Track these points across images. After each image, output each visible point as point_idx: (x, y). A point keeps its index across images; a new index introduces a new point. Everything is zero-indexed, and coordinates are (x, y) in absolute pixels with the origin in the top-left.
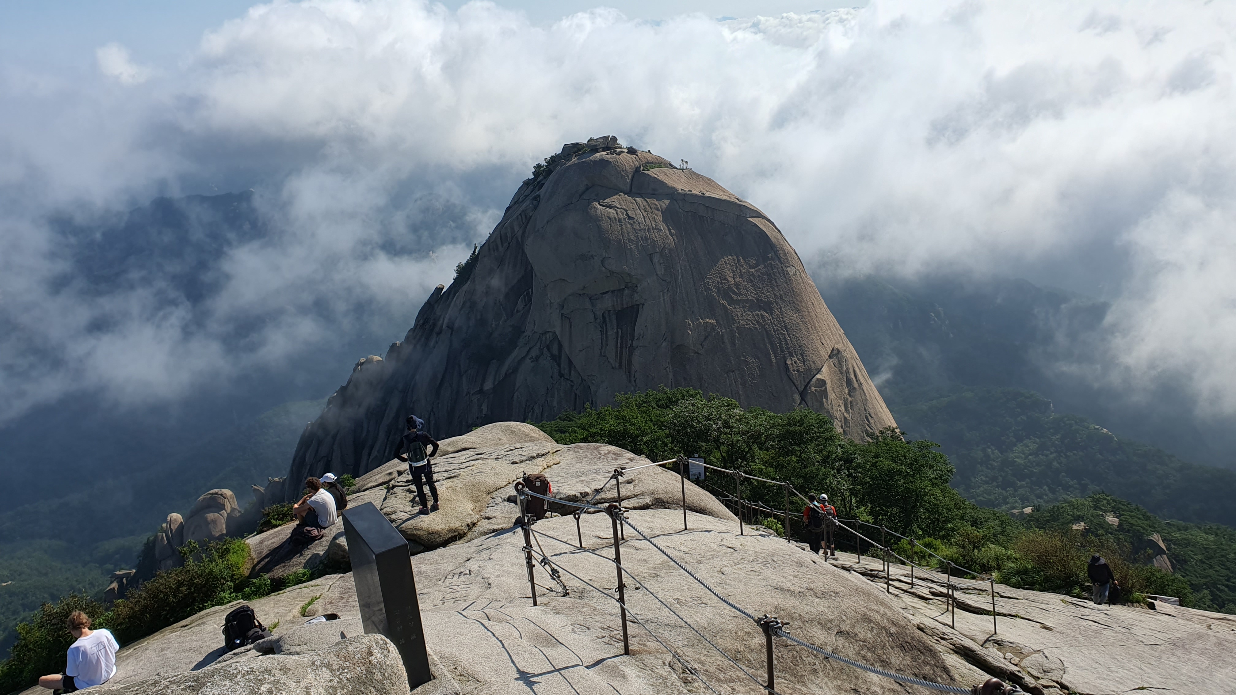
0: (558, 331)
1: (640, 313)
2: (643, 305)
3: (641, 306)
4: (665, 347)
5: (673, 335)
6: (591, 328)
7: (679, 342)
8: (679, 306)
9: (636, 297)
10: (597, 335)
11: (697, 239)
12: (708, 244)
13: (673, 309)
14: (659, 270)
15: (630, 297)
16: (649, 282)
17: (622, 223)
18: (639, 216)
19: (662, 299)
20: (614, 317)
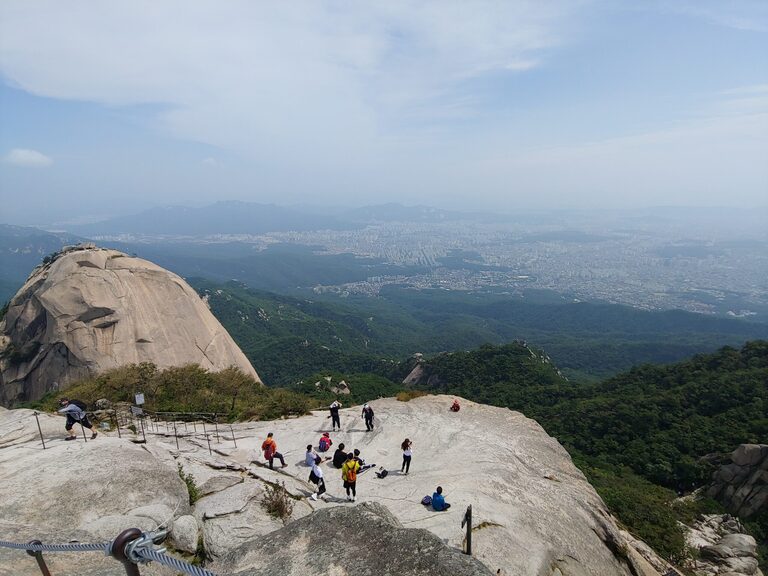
0: (65, 341)
1: (116, 326)
3: (116, 323)
4: (132, 341)
5: (136, 335)
6: (87, 337)
7: (140, 338)
8: (138, 321)
9: (113, 319)
10: (90, 340)
11: (145, 289)
12: (151, 291)
13: (135, 322)
14: (125, 305)
15: (108, 319)
16: (120, 311)
17: (101, 284)
18: (111, 280)
19: (128, 318)
20: (100, 330)
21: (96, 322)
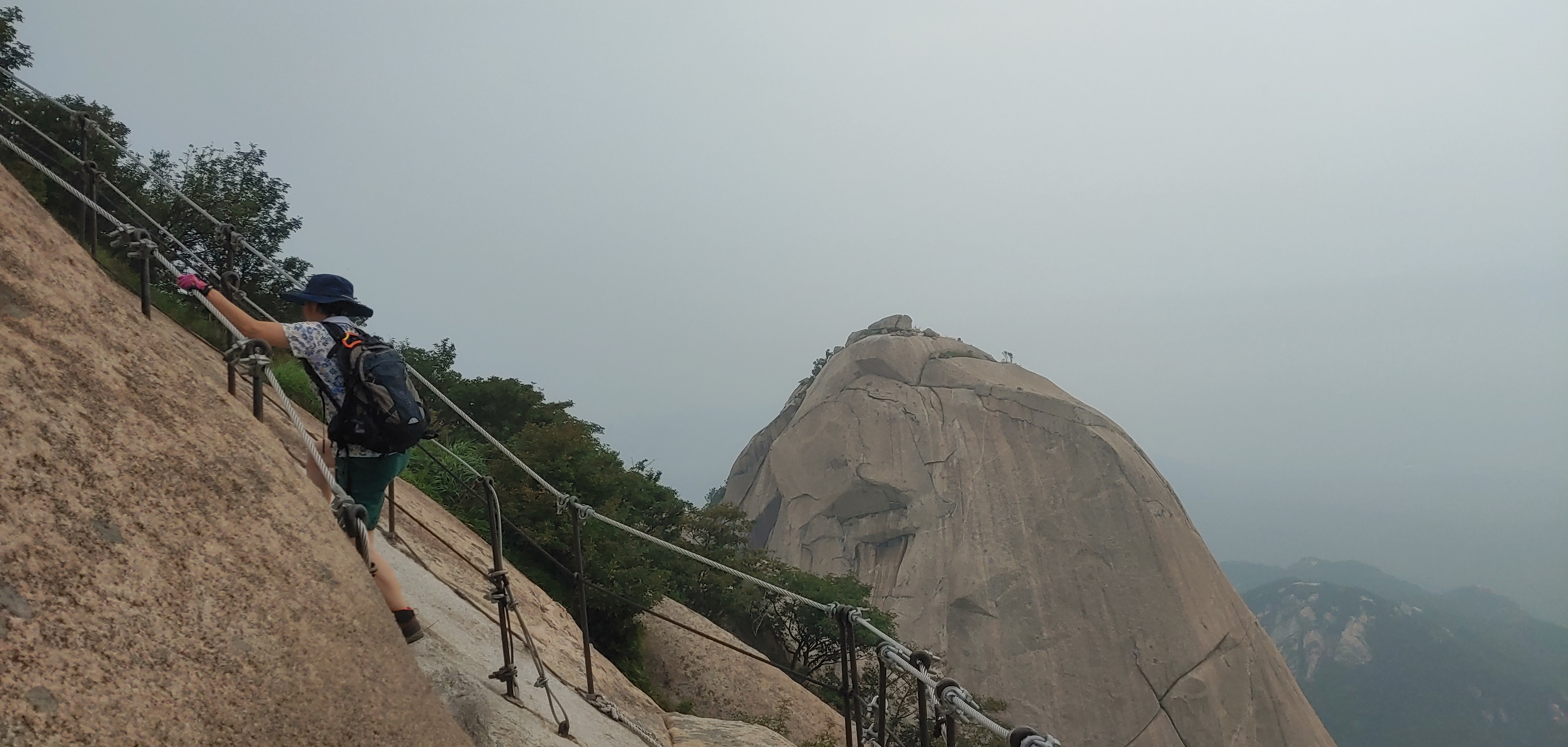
1: (908, 547)
2: (914, 536)
3: (911, 538)
4: (939, 600)
5: (953, 582)
6: (838, 566)
7: (959, 594)
8: (965, 540)
9: (904, 524)
11: (1005, 449)
12: (1020, 457)
13: (956, 543)
14: (941, 487)
15: (892, 522)
16: (922, 501)
17: (892, 420)
18: (923, 412)
19: (941, 528)
20: (873, 552)
21: (866, 527)
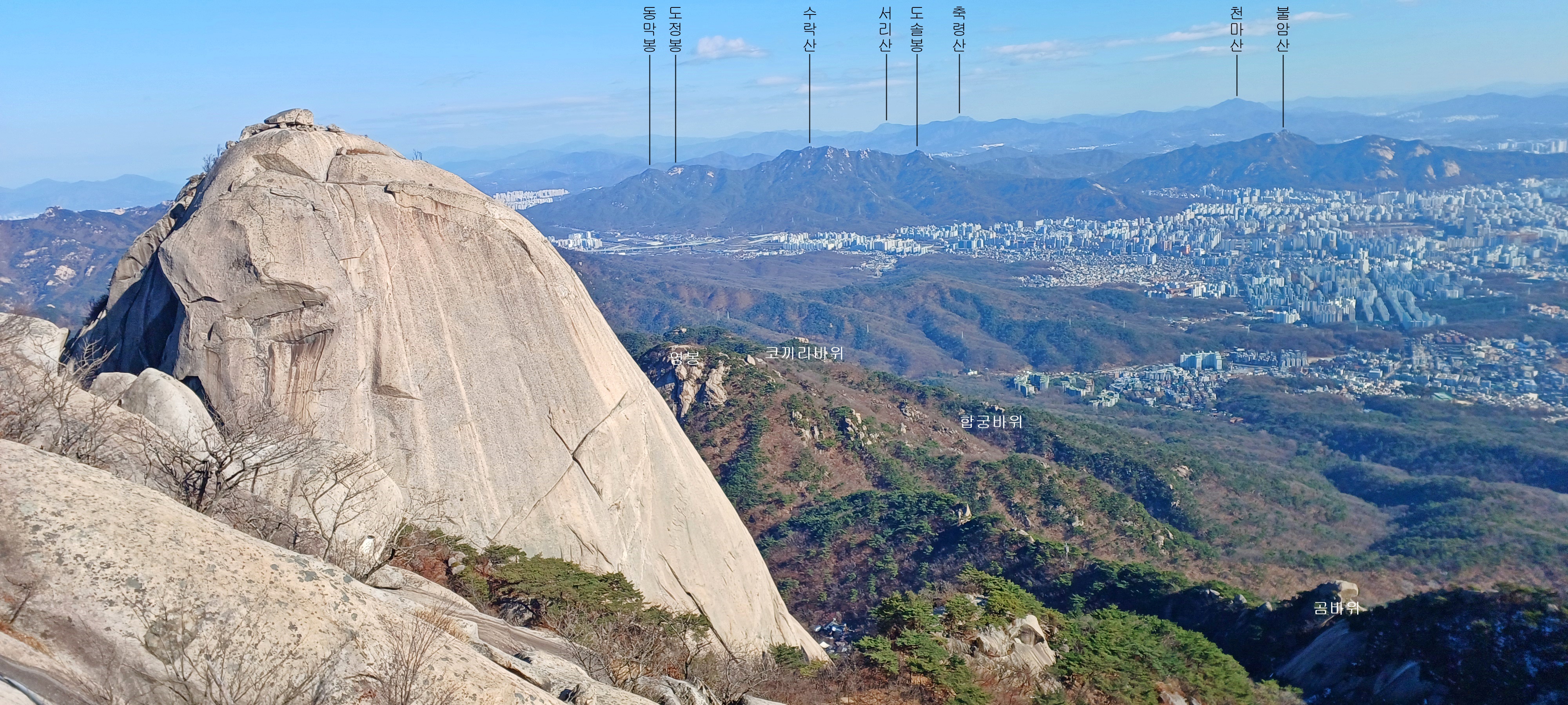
0: (202, 374)
1: (327, 342)
2: (333, 331)
3: (329, 333)
4: (363, 387)
5: (377, 373)
6: (250, 367)
7: (384, 382)
8: (384, 330)
9: (321, 322)
10: (259, 377)
11: (420, 245)
12: (434, 252)
13: (378, 333)
14: (358, 283)
15: (311, 320)
16: (339, 297)
17: (299, 218)
18: (331, 209)
19: (360, 322)
20: (288, 351)
21: (279, 326)
